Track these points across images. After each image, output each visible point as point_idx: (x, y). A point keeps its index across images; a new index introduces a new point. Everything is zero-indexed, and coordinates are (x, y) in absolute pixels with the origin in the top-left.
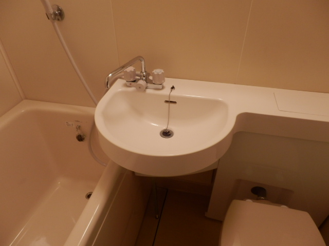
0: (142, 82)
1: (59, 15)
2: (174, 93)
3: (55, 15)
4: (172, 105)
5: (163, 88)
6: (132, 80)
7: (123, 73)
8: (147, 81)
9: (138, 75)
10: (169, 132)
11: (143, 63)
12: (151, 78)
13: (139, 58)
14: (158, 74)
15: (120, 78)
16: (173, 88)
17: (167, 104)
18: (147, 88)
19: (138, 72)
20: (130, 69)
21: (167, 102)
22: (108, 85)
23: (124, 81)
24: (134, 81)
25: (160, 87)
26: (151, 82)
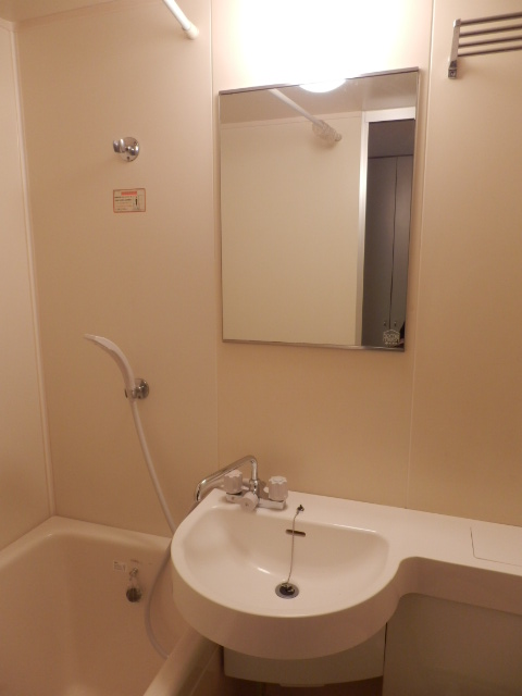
0: (251, 496)
1: (143, 391)
2: (302, 517)
3: (137, 391)
4: (297, 538)
5: (285, 507)
6: (236, 491)
7: (222, 480)
8: (260, 494)
9: (245, 485)
10: (291, 588)
11: (255, 465)
12: (266, 490)
13: (250, 458)
14: (277, 484)
15: (218, 487)
16: (301, 508)
17: (290, 536)
18: (258, 506)
19: (246, 480)
20: (235, 474)
21: (289, 531)
22: (199, 496)
23: (223, 493)
24: (239, 494)
25: (281, 505)
26: (266, 497)
